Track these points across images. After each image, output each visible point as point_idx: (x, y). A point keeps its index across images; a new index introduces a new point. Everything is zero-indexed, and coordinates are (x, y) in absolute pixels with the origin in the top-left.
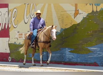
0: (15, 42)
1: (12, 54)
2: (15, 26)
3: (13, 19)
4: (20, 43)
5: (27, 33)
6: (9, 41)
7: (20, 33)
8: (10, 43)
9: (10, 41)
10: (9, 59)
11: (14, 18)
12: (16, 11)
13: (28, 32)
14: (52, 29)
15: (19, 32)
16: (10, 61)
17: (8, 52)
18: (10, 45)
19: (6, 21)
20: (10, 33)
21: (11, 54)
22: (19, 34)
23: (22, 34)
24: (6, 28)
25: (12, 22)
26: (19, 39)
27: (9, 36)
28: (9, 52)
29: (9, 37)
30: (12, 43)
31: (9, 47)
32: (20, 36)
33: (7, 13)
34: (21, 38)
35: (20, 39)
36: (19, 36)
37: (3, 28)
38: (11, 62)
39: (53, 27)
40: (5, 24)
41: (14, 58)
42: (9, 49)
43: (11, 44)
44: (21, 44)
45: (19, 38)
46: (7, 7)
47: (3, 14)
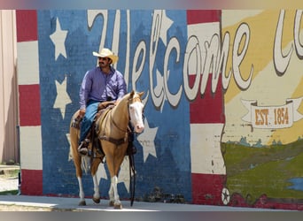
0: (243, 139)
1: (232, 180)
2: (243, 85)
3: (237, 60)
4: (260, 141)
5: (285, 107)
6: (223, 133)
7: (260, 109)
8: (225, 140)
9: (227, 133)
10: (223, 197)
11: (239, 55)
12: (245, 33)
13: (288, 103)
14: (131, 102)
15: (255, 104)
16: (225, 203)
17: (221, 173)
18: (226, 148)
19: (211, 66)
20: (226, 106)
21: (228, 179)
22: (257, 111)
23: (267, 110)
24: (214, 90)
25: (232, 69)
26: (258, 126)
27: (224, 116)
28: (225, 173)
29: (224, 122)
30: (232, 140)
31: (223, 153)
32: (260, 118)
33: (216, 39)
34: (262, 124)
35: (260, 126)
36: (257, 117)
37: (202, 92)
38: (229, 205)
39: (134, 96)
40: (210, 76)
41: (240, 192)
42: (222, 162)
43: (231, 144)
44: (263, 144)
45: (257, 123)
46: (216, 21)
47: (202, 44)
